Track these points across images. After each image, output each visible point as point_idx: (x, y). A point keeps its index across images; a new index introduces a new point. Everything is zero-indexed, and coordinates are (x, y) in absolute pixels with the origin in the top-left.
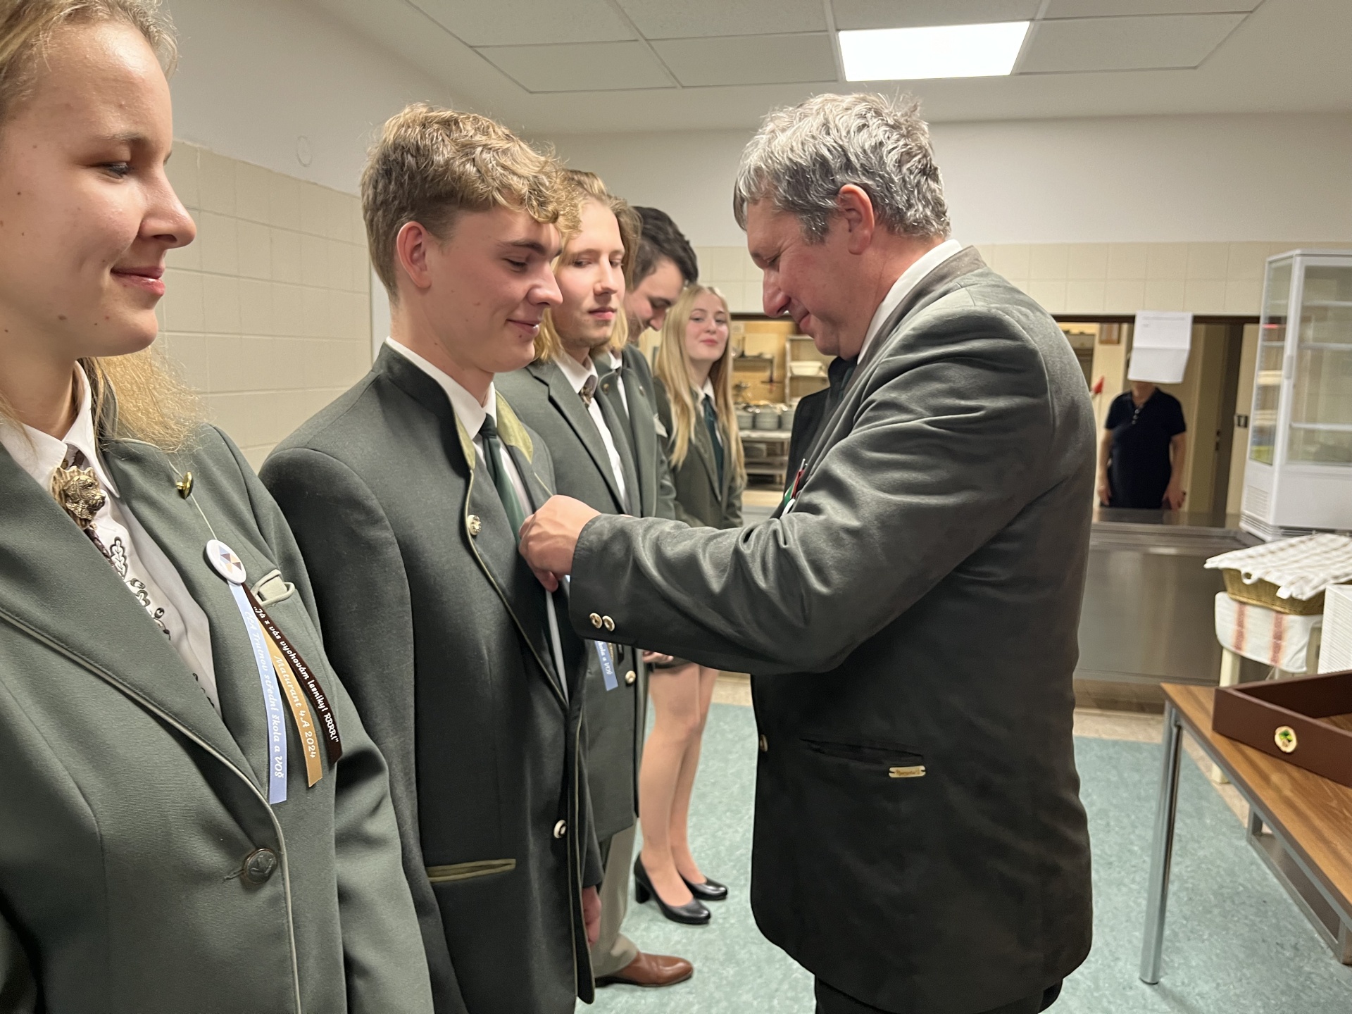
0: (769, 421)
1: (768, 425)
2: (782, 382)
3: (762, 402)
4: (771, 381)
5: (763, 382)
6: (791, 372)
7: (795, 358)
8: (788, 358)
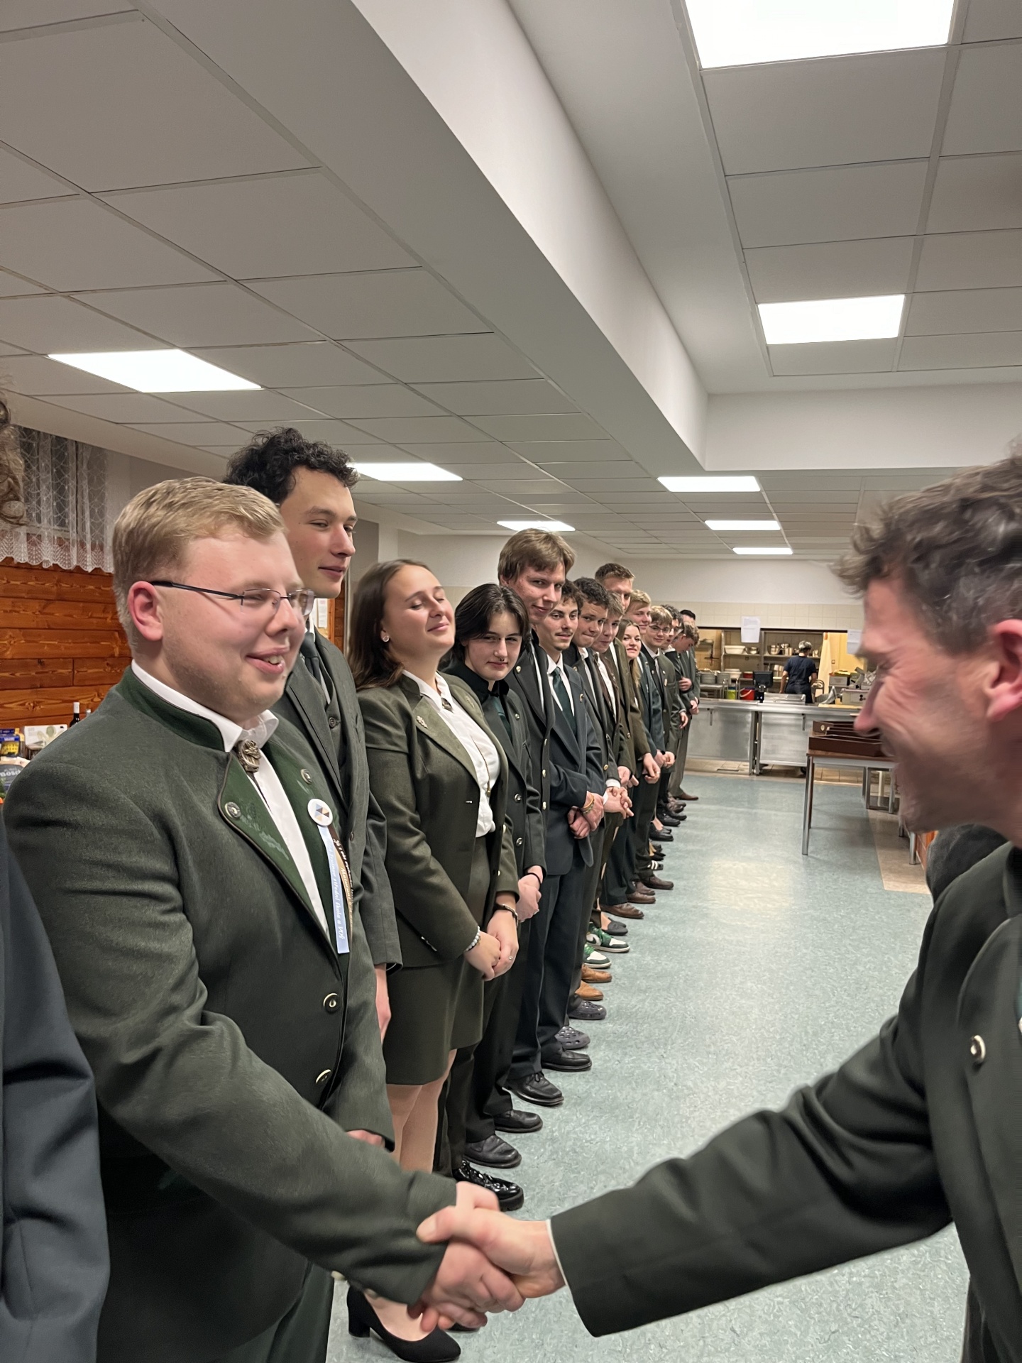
0: (710, 679)
1: (709, 682)
2: (719, 658)
3: (705, 669)
4: (711, 657)
5: (706, 658)
6: (725, 652)
7: (726, 644)
8: (723, 643)
